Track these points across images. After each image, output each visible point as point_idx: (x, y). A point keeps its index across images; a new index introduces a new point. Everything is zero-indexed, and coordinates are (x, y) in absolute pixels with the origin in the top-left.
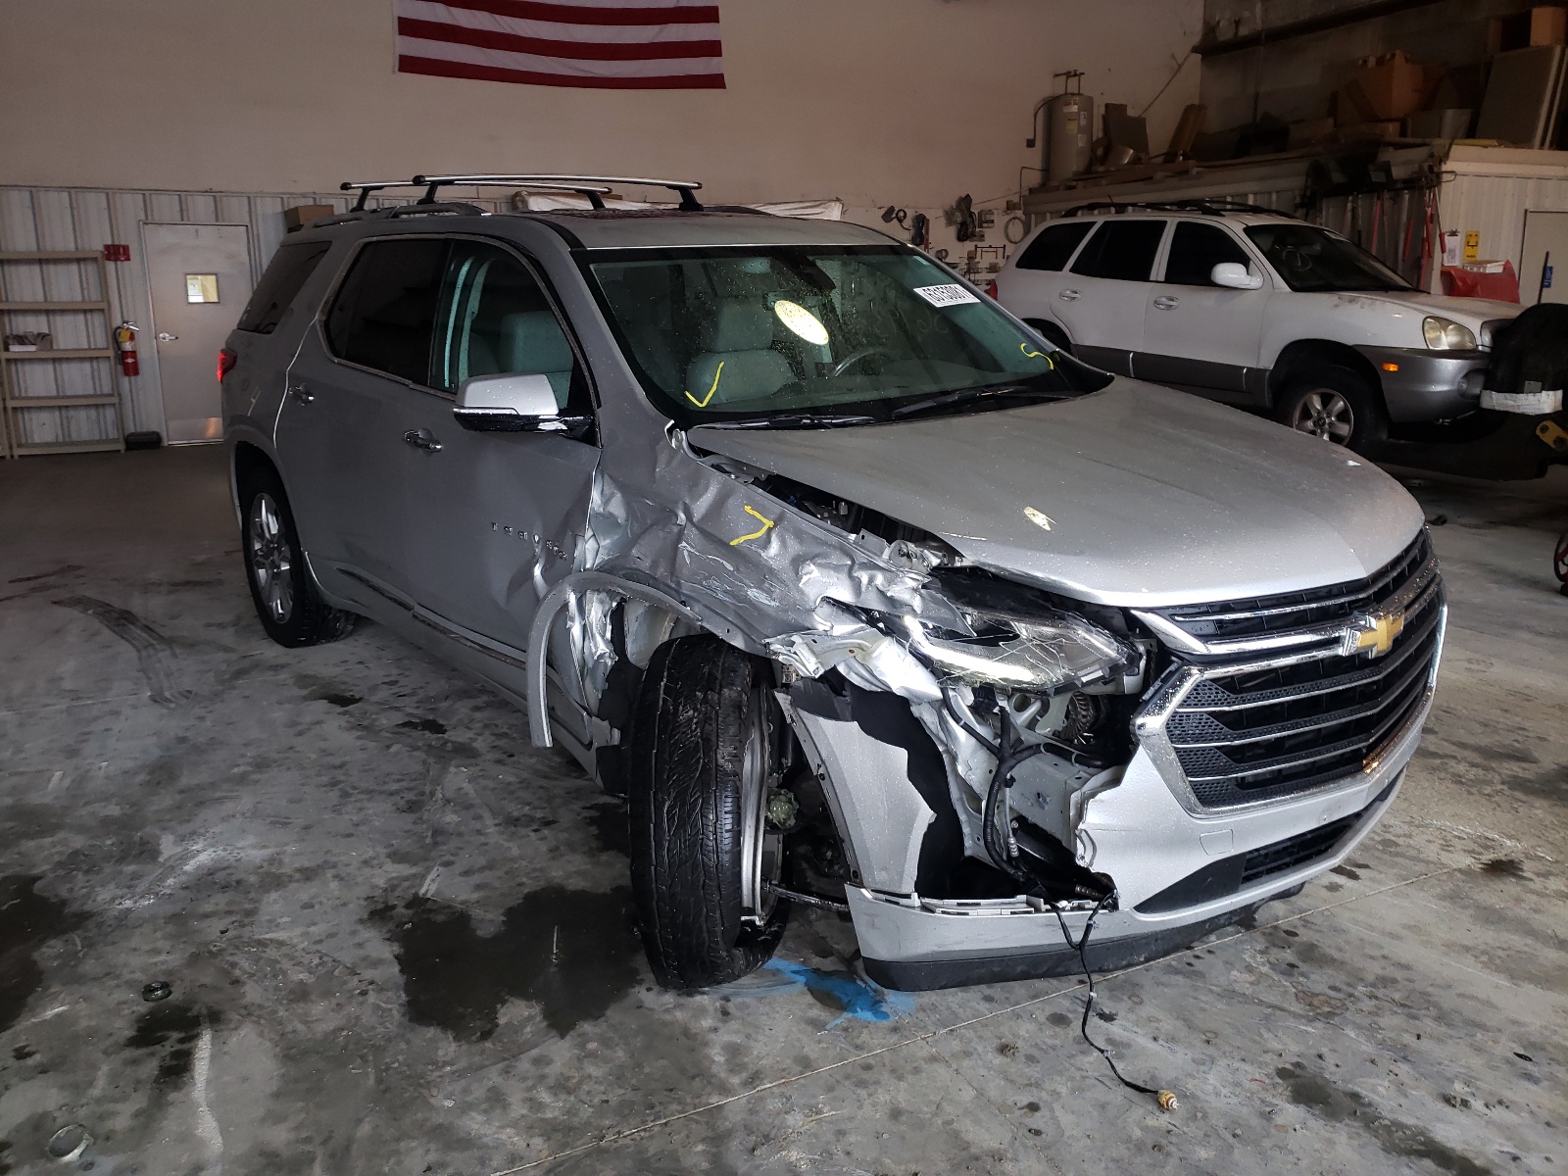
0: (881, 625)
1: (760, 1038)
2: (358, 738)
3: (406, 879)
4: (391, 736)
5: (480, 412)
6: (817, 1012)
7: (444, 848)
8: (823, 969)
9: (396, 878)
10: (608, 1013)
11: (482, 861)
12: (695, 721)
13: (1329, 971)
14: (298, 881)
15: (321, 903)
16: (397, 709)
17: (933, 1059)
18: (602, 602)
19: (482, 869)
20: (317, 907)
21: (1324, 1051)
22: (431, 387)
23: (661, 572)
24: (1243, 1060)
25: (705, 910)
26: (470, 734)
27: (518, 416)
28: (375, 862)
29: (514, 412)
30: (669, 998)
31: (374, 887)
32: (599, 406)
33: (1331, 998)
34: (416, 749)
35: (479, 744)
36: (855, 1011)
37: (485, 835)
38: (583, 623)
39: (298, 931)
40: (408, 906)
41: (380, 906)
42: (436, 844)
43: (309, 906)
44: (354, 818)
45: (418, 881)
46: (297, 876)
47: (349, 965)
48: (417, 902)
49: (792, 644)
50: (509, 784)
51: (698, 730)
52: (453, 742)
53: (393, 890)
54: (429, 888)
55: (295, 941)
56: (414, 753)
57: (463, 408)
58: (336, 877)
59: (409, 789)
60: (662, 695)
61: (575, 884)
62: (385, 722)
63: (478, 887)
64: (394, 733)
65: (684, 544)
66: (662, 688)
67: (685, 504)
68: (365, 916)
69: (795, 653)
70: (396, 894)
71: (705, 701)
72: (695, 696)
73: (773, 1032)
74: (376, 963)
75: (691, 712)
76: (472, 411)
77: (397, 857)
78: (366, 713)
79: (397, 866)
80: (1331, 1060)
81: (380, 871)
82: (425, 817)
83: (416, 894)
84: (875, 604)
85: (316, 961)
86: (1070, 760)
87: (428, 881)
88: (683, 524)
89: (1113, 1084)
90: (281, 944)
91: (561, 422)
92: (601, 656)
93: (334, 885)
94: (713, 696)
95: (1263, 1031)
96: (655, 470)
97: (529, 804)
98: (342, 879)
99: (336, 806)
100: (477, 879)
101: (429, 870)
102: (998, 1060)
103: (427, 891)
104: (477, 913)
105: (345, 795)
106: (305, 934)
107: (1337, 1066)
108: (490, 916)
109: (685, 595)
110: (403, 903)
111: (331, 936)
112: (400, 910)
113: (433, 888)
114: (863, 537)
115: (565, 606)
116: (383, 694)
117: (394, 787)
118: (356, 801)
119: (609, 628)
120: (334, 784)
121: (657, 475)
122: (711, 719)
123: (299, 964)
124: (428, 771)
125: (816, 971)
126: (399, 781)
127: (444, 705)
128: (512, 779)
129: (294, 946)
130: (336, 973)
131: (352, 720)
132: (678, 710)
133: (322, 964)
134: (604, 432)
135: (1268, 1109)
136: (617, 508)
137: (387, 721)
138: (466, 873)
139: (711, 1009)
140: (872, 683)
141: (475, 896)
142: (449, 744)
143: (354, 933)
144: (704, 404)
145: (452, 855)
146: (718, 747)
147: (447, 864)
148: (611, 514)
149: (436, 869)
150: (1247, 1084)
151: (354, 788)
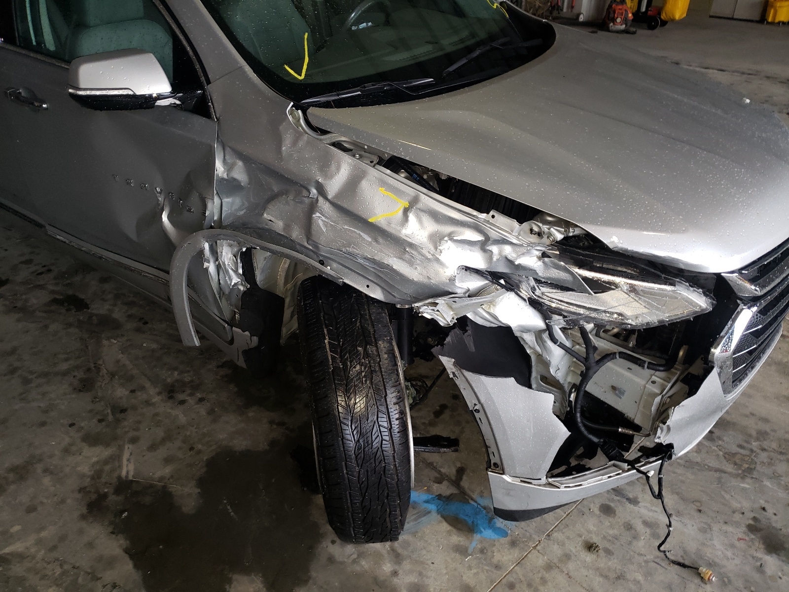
0: (502, 281)
1: (429, 573)
2: (18, 320)
3: (106, 462)
4: (44, 314)
5: (98, 93)
6: (457, 538)
7: (126, 423)
8: (444, 495)
9: (98, 462)
10: (313, 574)
11: (160, 433)
12: (363, 374)
13: (731, 432)
14: (13, 482)
15: (42, 503)
16: (41, 287)
17: (549, 567)
18: (231, 246)
19: (163, 441)
20: (39, 508)
21: (762, 503)
22: (20, 46)
23: (296, 234)
24: (726, 523)
25: (388, 510)
26: (107, 306)
27: (134, 96)
28: (74, 448)
29: (130, 93)
30: (350, 549)
31: (83, 476)
32: (209, 82)
33: (744, 455)
34: (70, 325)
35: (118, 314)
36: (481, 532)
37: (153, 405)
38: (217, 263)
39: (31, 540)
40: (117, 491)
41: (94, 497)
42: (118, 421)
43: (31, 509)
44: (42, 405)
45: (117, 464)
46: (11, 476)
47: (89, 571)
48: (123, 486)
49: (436, 304)
50: (153, 351)
51: (368, 382)
52: (97, 315)
53: (99, 478)
54: (127, 469)
55: (33, 550)
56: (69, 330)
57: (80, 89)
58: (46, 471)
59: (77, 367)
60: (329, 353)
61: (240, 444)
62: (34, 301)
63: (168, 460)
64: (45, 312)
65: (318, 214)
66: (327, 346)
67: (318, 182)
68: (85, 510)
69: (438, 311)
70: (103, 480)
71: (367, 355)
72: (358, 351)
73: (435, 565)
74: (110, 563)
75: (358, 367)
76: (88, 93)
77: (92, 440)
78: (16, 295)
79: (93, 449)
80: (770, 511)
81: (81, 457)
82: (100, 394)
83: (119, 478)
84: (502, 268)
85: (58, 571)
86: (643, 367)
87: (125, 462)
88: (315, 197)
89: (664, 563)
90: (21, 557)
91: (175, 98)
92: (236, 284)
93: (47, 481)
94: (371, 349)
95: (723, 493)
96: (280, 148)
97: (176, 369)
98: (51, 473)
99: (21, 394)
100: (162, 452)
101: (121, 448)
102: (589, 557)
103: (128, 473)
104: (175, 488)
105: (26, 382)
106: (39, 542)
107: (775, 514)
108: (187, 490)
109: (322, 256)
110: (112, 490)
111: (63, 538)
112: (112, 498)
113: (131, 467)
114: (493, 217)
115: (201, 252)
116: (24, 273)
117: (64, 366)
118: (37, 387)
119: (240, 265)
120: (13, 371)
121: (284, 154)
122: (376, 372)
123: (44, 577)
124: (87, 347)
125: (439, 497)
126: (66, 360)
127: (77, 279)
128: (154, 346)
129: (34, 557)
130: (80, 580)
131: (7, 303)
132: (347, 366)
133: (64, 573)
134: (217, 105)
135: (759, 564)
136: (240, 174)
137: (37, 299)
138: (153, 447)
139: (384, 552)
140: (492, 322)
141: (167, 471)
142: (94, 318)
143: (81, 532)
144: (302, 77)
145: (134, 430)
146: (386, 395)
147: (134, 440)
148: (235, 180)
149: (126, 447)
150: (737, 544)
151: (31, 373)
